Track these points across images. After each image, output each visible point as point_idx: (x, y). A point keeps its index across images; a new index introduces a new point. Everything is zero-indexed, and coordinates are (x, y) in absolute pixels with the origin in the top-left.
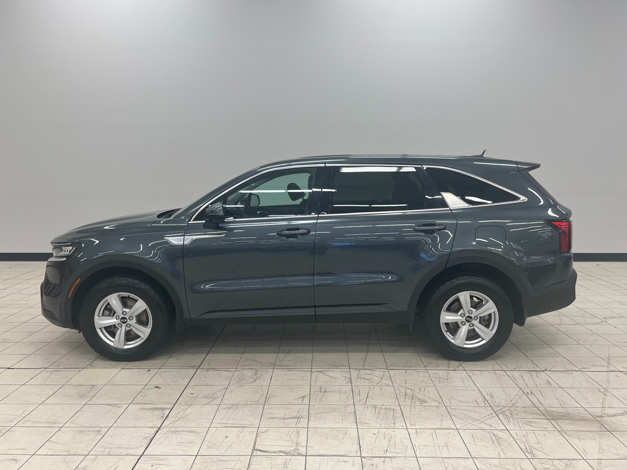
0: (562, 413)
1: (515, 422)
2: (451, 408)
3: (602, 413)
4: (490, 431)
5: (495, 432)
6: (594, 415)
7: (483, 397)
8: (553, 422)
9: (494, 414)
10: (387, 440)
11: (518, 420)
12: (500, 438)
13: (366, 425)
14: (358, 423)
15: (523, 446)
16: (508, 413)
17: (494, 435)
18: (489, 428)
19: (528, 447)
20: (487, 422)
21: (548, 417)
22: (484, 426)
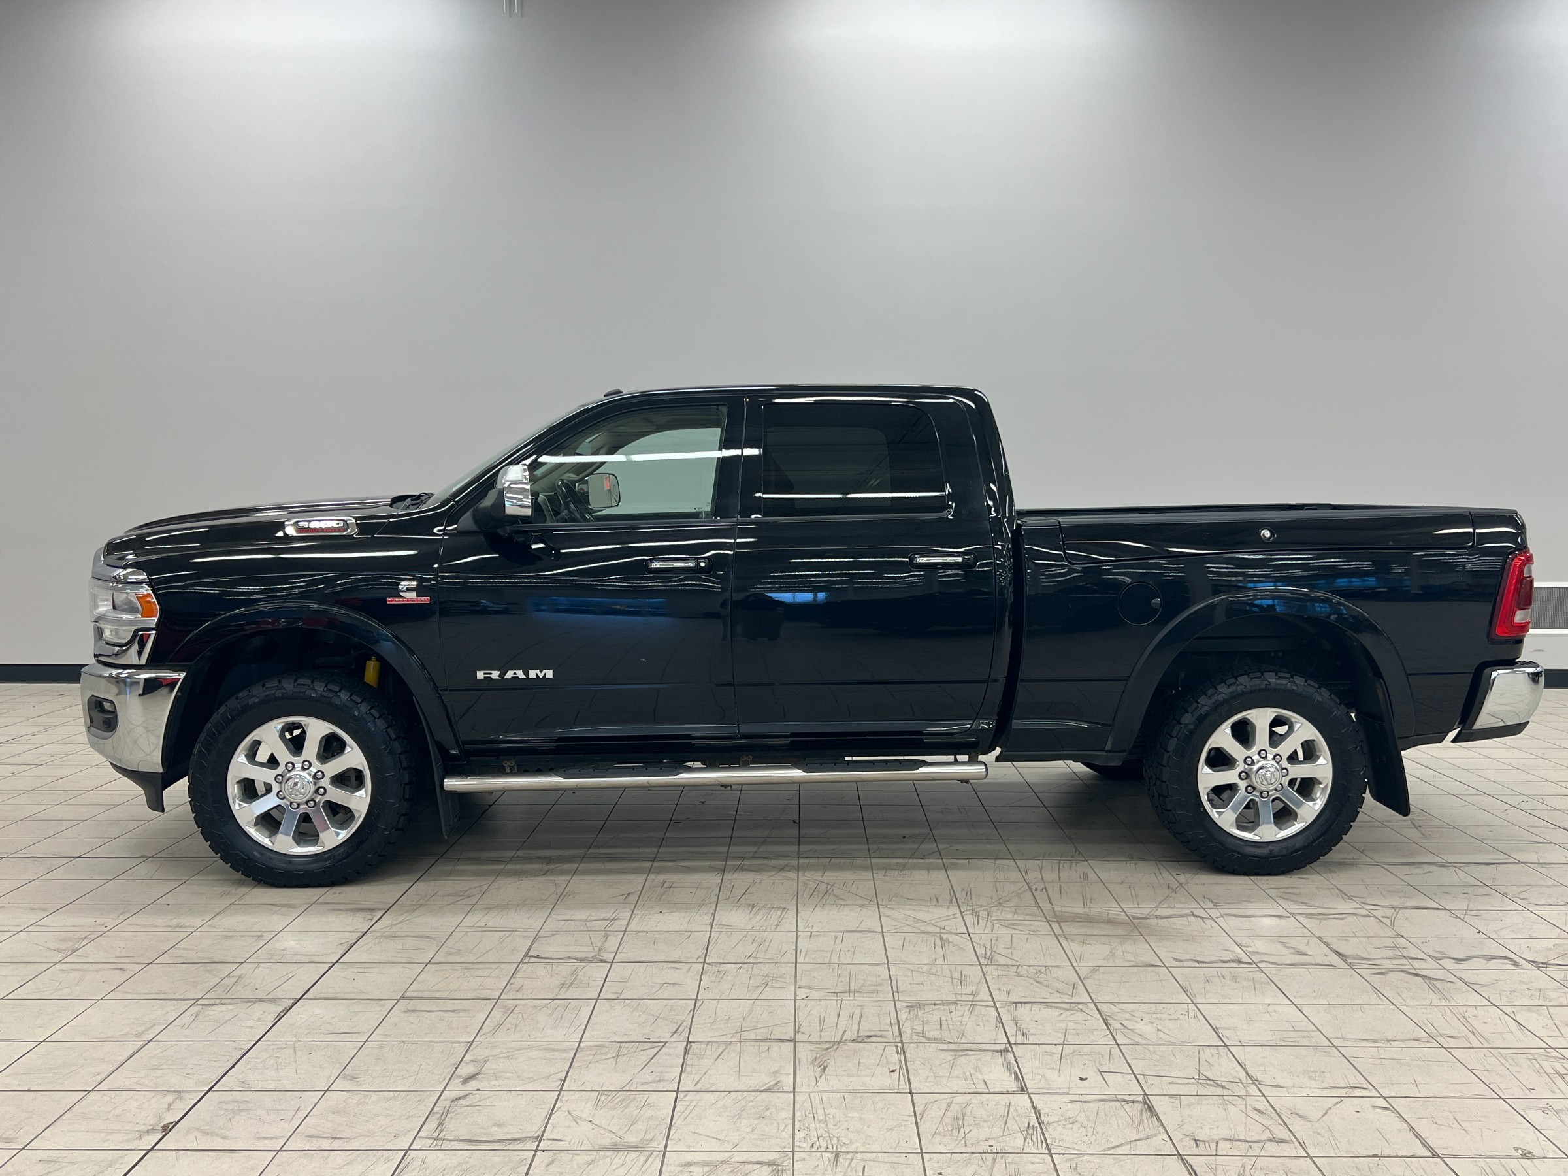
0: (1079, 914)
1: (989, 925)
2: (886, 907)
3: (1148, 914)
4: (938, 935)
5: (945, 936)
6: (1132, 916)
7: (952, 894)
8: (1055, 926)
9: (959, 916)
10: (755, 945)
11: (996, 921)
12: (949, 942)
13: (728, 927)
14: (714, 927)
15: (980, 951)
16: (983, 913)
17: (942, 939)
18: (938, 930)
19: (989, 952)
20: (939, 924)
21: (1049, 919)
22: (931, 929)
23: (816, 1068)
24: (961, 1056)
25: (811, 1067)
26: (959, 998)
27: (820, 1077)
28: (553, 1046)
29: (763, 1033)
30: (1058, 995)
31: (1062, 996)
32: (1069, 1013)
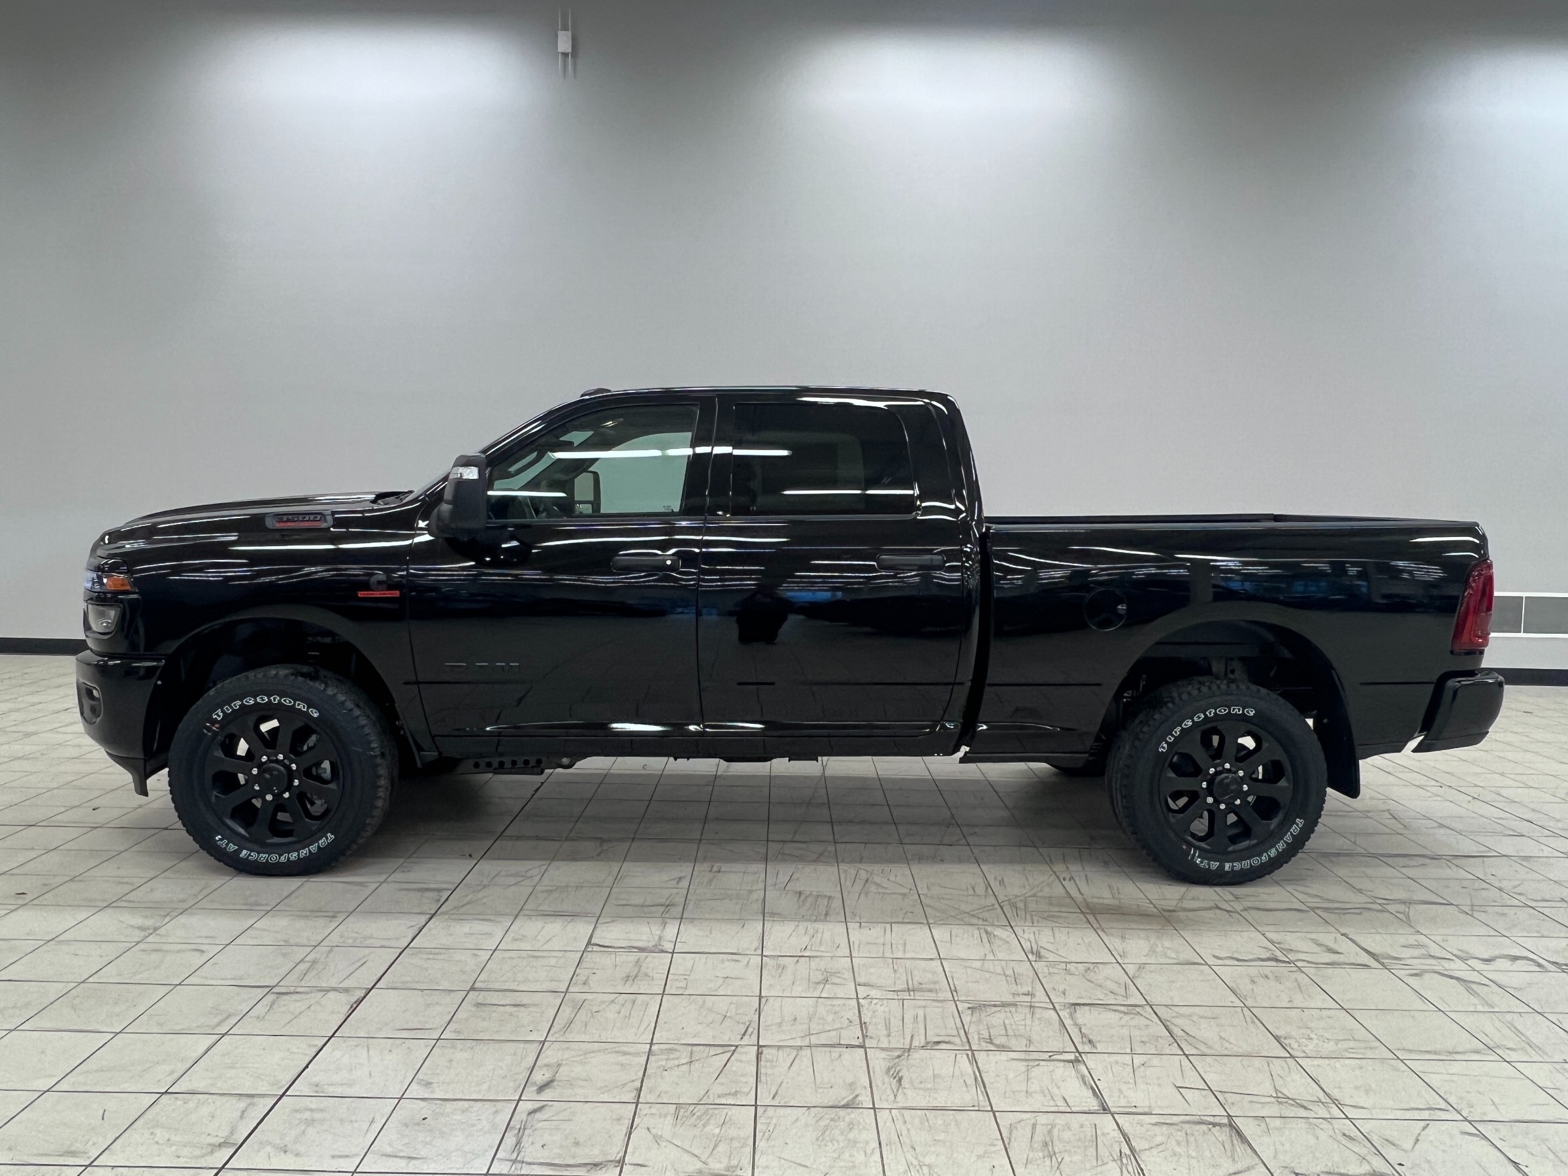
0: (1113, 908)
1: (1028, 917)
2: (926, 896)
3: (1176, 907)
4: (982, 927)
5: (989, 929)
6: (1160, 908)
7: (986, 883)
8: (1089, 917)
9: (997, 906)
10: (809, 936)
11: (1034, 913)
12: (994, 936)
13: (780, 916)
15: (1027, 946)
16: (1021, 905)
17: (987, 932)
18: (981, 922)
19: (1035, 947)
20: (980, 916)
21: (1083, 910)
22: (974, 921)
23: (892, 1080)
24: (1034, 1066)
25: (886, 1079)
26: (1018, 999)
27: (898, 1090)
28: (624, 1048)
29: (831, 1038)
30: (1112, 996)
31: (1117, 997)
32: (1127, 1018)
